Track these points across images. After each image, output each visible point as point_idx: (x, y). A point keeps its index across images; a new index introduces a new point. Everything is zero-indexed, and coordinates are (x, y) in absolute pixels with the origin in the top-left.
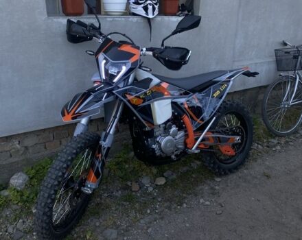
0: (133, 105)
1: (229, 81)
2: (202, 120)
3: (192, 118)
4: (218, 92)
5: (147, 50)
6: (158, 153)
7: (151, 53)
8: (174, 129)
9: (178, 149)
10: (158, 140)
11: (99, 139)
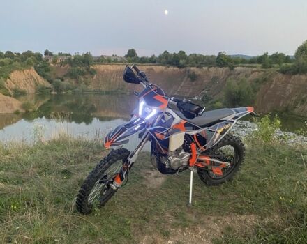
0: (158, 139)
1: (233, 122)
2: (205, 148)
3: (197, 146)
4: (222, 130)
5: (174, 100)
6: (167, 167)
7: (176, 103)
8: (182, 152)
9: (182, 166)
10: (169, 158)
11: (128, 156)
